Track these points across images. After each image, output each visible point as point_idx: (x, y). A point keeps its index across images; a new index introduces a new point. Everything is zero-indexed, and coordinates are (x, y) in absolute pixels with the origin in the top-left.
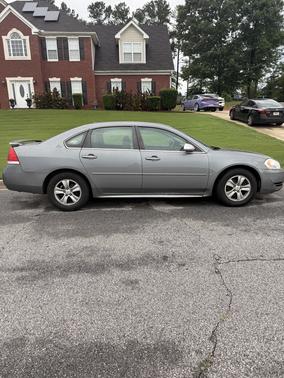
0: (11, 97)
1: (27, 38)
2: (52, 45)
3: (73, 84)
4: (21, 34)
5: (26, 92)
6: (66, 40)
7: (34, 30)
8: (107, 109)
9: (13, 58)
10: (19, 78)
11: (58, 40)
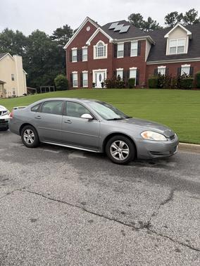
0: (94, 81)
1: (107, 45)
2: (121, 48)
3: (131, 72)
4: (103, 43)
5: (103, 78)
6: (130, 43)
7: (111, 40)
8: (150, 88)
9: (98, 58)
10: (100, 70)
11: (125, 44)
